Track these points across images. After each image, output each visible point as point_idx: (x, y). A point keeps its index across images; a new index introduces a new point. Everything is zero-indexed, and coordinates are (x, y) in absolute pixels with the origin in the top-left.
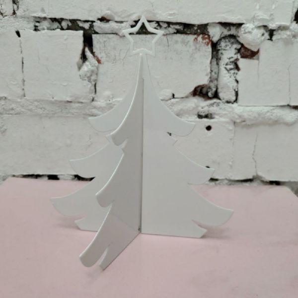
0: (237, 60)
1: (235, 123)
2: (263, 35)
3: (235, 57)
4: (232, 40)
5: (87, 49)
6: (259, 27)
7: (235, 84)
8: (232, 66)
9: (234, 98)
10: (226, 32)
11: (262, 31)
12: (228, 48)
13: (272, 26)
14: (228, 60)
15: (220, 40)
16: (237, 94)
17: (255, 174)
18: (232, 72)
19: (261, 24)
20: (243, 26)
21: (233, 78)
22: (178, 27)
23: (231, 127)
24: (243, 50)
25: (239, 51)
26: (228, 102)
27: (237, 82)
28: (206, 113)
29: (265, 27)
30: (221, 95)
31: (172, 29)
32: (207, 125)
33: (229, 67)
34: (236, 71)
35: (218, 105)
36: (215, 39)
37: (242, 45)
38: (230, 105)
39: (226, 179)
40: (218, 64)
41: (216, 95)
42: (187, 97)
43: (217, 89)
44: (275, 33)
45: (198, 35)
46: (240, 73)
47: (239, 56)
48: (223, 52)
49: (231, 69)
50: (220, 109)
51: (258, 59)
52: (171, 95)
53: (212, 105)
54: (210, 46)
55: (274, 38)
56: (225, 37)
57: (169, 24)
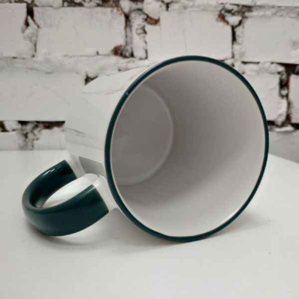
5: (29, 18)
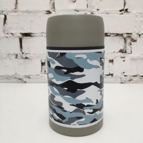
0: (131, 42)
1: (131, 59)
2: (137, 36)
3: (130, 42)
4: (129, 37)
6: (136, 34)
7: (131, 49)
8: (130, 44)
9: (131, 53)
10: (128, 35)
11: (137, 35)
12: (128, 39)
13: (140, 33)
14: (128, 43)
15: (126, 37)
16: (131, 51)
17: (137, 74)
18: (130, 45)
19: (137, 33)
20: (132, 34)
21: (130, 47)
22: (115, 35)
23: (130, 60)
24: (132, 40)
25: (131, 40)
26: (129, 53)
27: (131, 48)
28: (123, 56)
29: (138, 34)
30: (127, 52)
31: (114, 35)
32: (124, 60)
33: (129, 44)
34: (131, 45)
35: (126, 54)
36: (125, 37)
37: (132, 39)
38: (130, 54)
39: (129, 76)
40: (126, 44)
41: (126, 52)
42: (118, 52)
43: (126, 50)
44: (140, 35)
45: (121, 36)
46: (132, 46)
47: (131, 41)
48: (127, 40)
49: (129, 45)
50: (127, 55)
51: (136, 42)
52: (113, 52)
53: (125, 54)
54: (124, 39)
55: (140, 37)
56: (127, 37)
57: (113, 34)
